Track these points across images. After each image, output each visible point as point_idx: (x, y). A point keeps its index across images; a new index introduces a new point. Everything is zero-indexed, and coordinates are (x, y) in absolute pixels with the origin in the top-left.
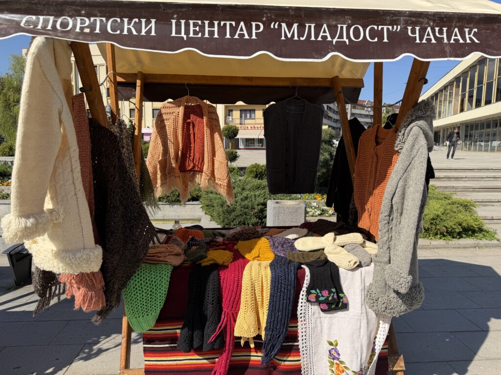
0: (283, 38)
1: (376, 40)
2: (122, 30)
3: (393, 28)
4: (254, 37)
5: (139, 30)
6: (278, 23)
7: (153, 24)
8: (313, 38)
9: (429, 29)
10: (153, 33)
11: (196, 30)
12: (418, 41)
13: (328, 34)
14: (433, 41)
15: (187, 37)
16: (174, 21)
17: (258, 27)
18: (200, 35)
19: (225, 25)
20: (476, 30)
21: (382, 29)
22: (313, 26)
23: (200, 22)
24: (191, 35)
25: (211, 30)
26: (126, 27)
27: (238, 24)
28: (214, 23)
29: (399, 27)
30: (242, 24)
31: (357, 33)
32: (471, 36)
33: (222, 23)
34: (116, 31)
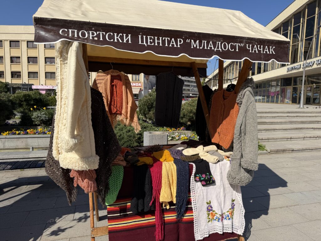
0: (192, 47)
1: (233, 50)
2: (114, 40)
3: (240, 45)
4: (179, 46)
5: (123, 40)
6: (190, 40)
7: (129, 37)
8: (206, 48)
9: (255, 46)
10: (130, 42)
11: (151, 41)
12: (251, 52)
13: (212, 46)
14: (257, 52)
15: (147, 45)
16: (140, 36)
17: (180, 41)
18: (153, 44)
19: (165, 39)
20: (274, 47)
21: (236, 45)
22: (206, 42)
23: (153, 37)
24: (149, 44)
25: (159, 41)
26: (116, 38)
27: (171, 39)
28: (160, 38)
29: (243, 44)
30: (173, 39)
31: (225, 47)
32: (272, 50)
33: (164, 38)
34: (111, 40)
